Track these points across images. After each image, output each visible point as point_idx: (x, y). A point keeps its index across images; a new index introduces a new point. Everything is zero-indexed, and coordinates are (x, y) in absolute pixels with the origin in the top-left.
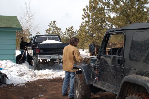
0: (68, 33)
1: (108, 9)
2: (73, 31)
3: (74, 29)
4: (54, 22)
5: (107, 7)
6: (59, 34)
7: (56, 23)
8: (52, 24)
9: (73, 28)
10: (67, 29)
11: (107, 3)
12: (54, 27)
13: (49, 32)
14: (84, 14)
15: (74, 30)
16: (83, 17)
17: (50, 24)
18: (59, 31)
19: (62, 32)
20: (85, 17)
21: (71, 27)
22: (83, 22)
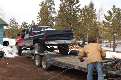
0: (23, 27)
1: (50, 10)
4: (14, 18)
5: (50, 9)
6: (17, 27)
7: (15, 19)
8: (12, 20)
9: (27, 23)
10: (22, 23)
11: (49, 6)
12: (14, 22)
13: (10, 25)
14: (39, 16)
15: (27, 24)
16: (38, 17)
17: (11, 20)
18: (17, 25)
19: (19, 26)
20: (39, 18)
21: (25, 22)
22: (37, 21)
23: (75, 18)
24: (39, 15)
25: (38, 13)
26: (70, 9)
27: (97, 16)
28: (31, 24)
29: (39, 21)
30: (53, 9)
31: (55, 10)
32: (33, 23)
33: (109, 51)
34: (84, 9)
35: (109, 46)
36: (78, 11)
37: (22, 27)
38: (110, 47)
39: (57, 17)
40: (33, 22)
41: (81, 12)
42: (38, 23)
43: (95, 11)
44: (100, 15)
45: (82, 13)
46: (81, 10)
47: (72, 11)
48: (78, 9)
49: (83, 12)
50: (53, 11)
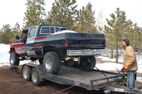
1: (39, 11)
2: (9, 28)
3: (10, 26)
5: (38, 10)
10: (4, 26)
11: (38, 6)
16: (24, 19)
20: (26, 19)
21: (7, 24)
22: (24, 23)
23: (70, 21)
24: (26, 16)
25: (25, 13)
26: (65, 10)
27: (95, 20)
28: (15, 27)
29: (26, 24)
30: (42, 10)
31: (44, 11)
32: (17, 26)
33: (110, 61)
34: (82, 10)
35: (110, 56)
36: (74, 13)
37: (3, 31)
38: (112, 57)
39: (47, 19)
40: (17, 24)
41: (78, 14)
42: (25, 26)
43: (93, 14)
44: (100, 18)
45: (78, 16)
46: (78, 12)
47: (67, 12)
48: (74, 11)
49: (80, 14)
50: (42, 12)
